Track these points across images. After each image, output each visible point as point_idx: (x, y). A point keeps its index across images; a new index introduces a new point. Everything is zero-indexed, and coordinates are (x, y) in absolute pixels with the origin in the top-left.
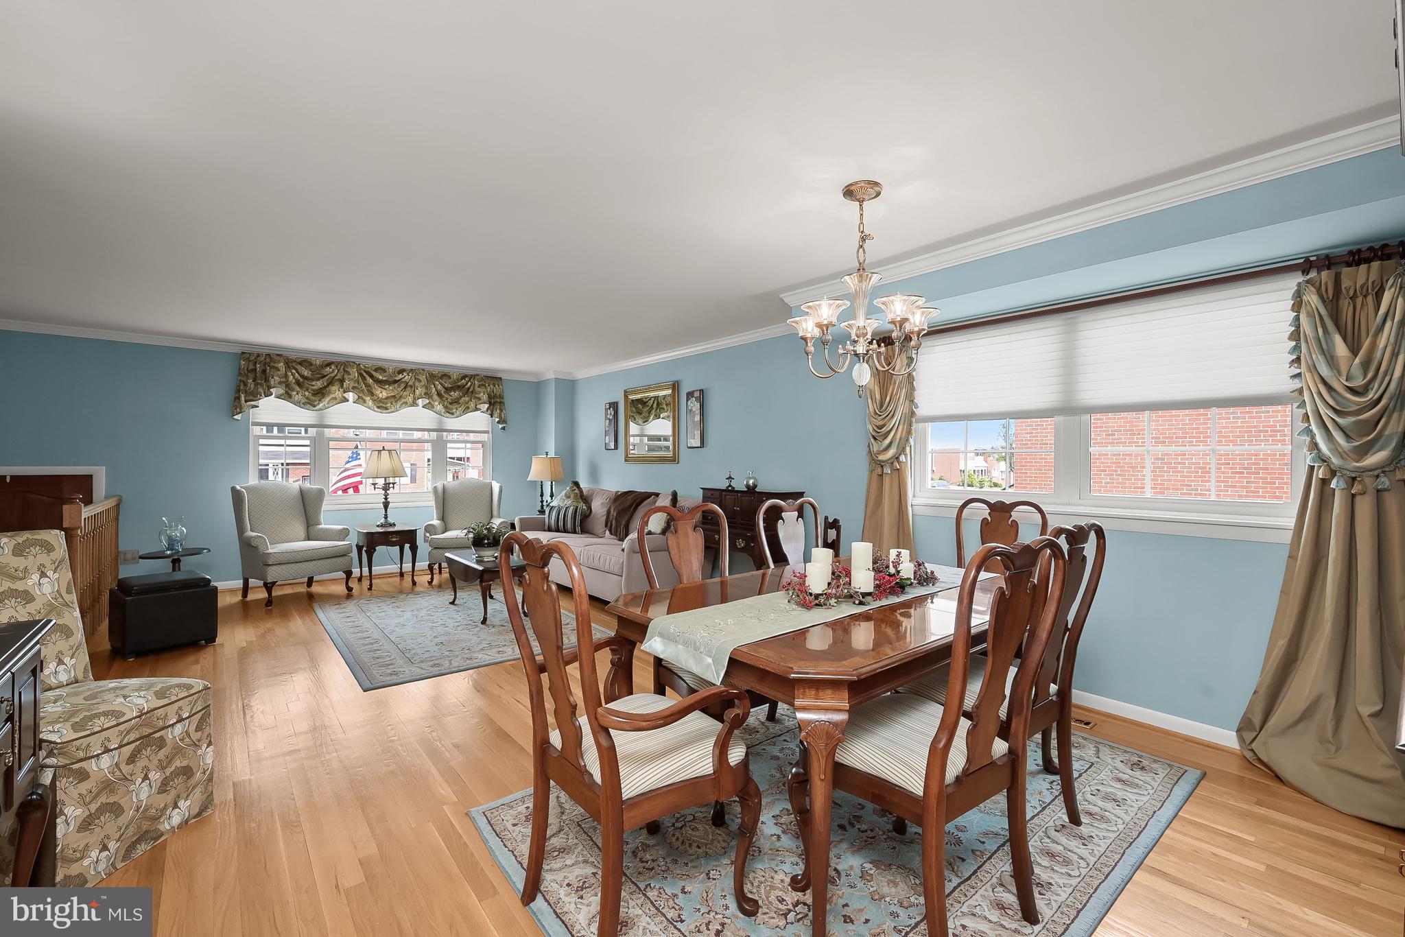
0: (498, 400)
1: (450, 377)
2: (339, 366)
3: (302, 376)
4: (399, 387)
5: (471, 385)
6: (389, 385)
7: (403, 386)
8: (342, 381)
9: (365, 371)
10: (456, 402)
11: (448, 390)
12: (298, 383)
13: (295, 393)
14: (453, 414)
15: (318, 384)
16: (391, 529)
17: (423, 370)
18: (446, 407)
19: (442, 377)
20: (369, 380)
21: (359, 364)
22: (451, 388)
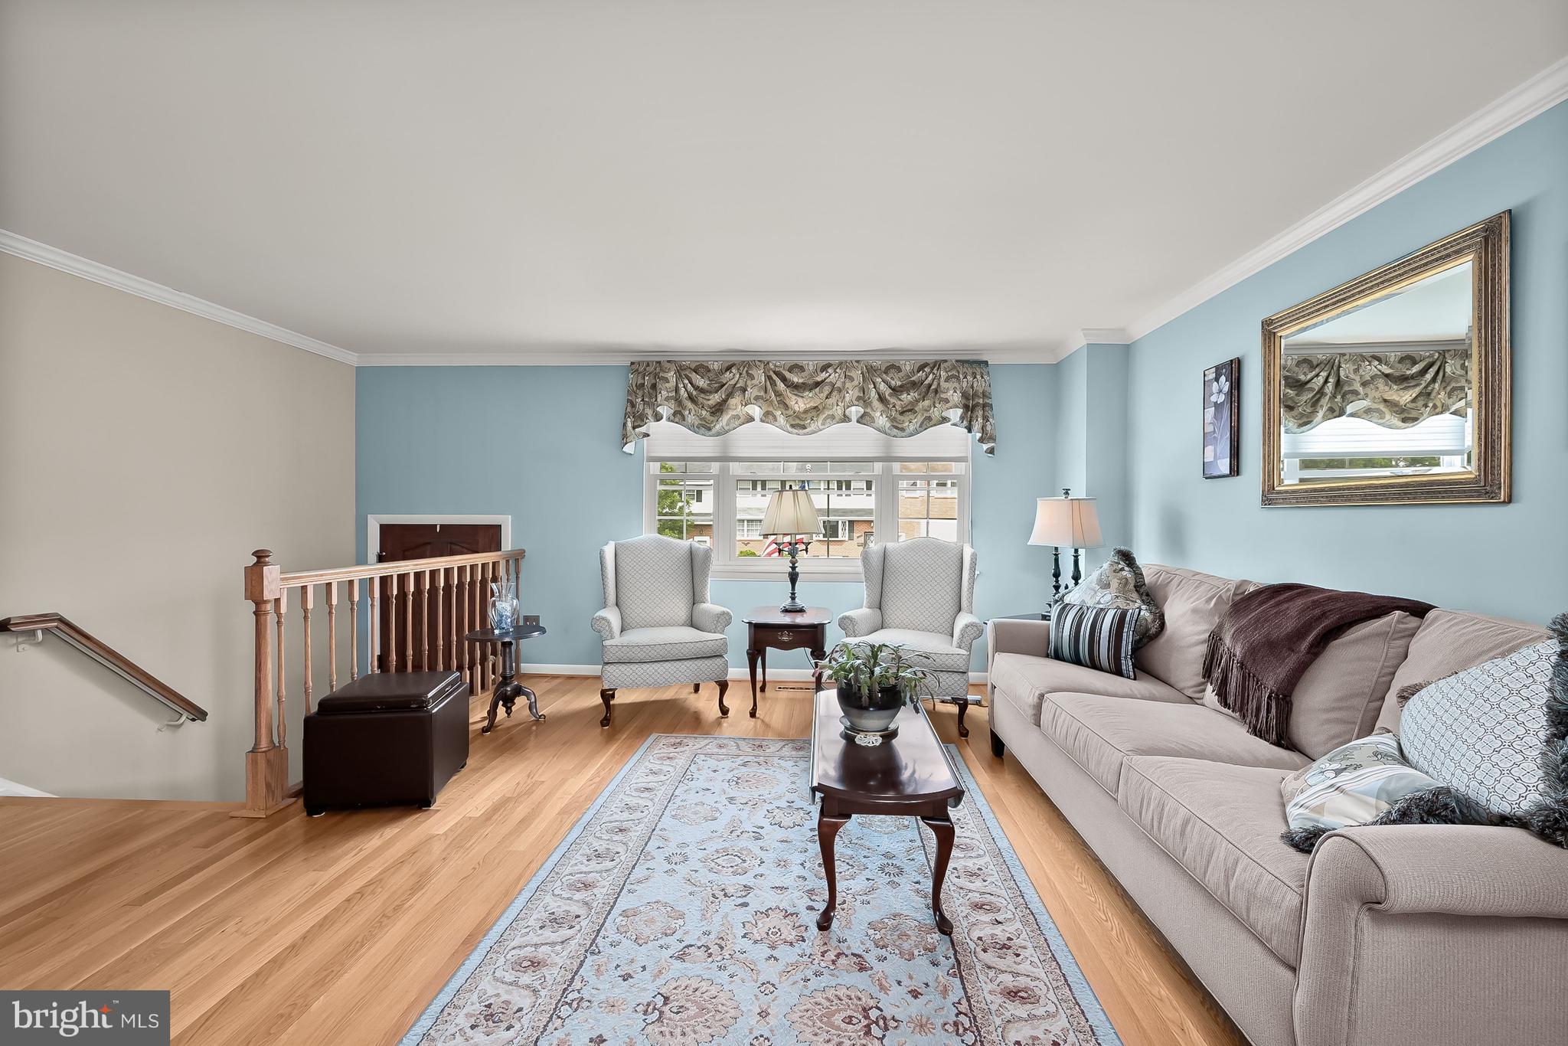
0: (981, 401)
1: (899, 369)
2: (741, 369)
3: (696, 388)
4: (821, 392)
5: (934, 380)
6: (810, 390)
7: (827, 389)
8: (744, 390)
9: (774, 372)
10: (909, 410)
11: (896, 391)
12: (691, 398)
13: (688, 412)
14: (903, 430)
15: (715, 398)
17: (858, 362)
18: (893, 420)
19: (886, 372)
20: (781, 386)
21: (768, 363)
22: (901, 386)
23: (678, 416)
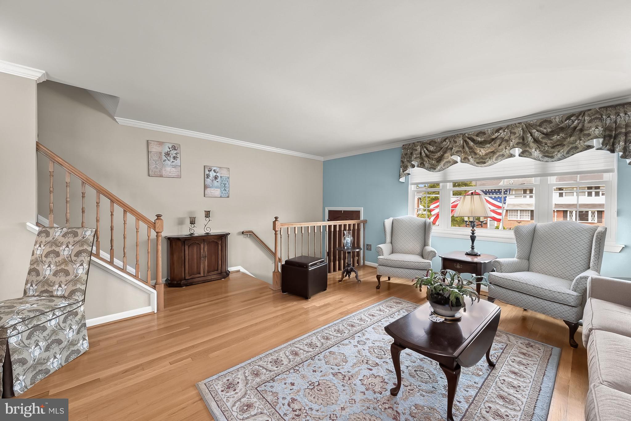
0: (623, 130)
1: (551, 122)
2: (451, 139)
3: (430, 151)
4: (495, 143)
6: (489, 143)
7: (499, 141)
8: (452, 149)
9: (468, 138)
10: (559, 145)
11: (547, 135)
12: (427, 156)
13: (426, 162)
14: (553, 157)
17: (519, 123)
18: (545, 152)
19: (540, 125)
20: (471, 144)
21: (465, 134)
22: (551, 132)
23: (422, 165)
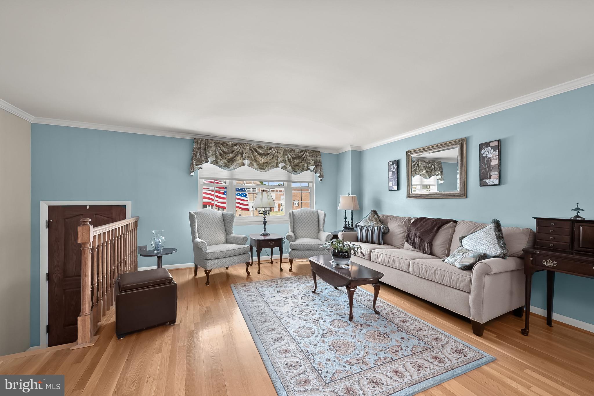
0: (319, 164)
1: (294, 151)
2: (241, 145)
3: (223, 151)
4: (269, 157)
5: (305, 156)
6: (265, 156)
7: (272, 156)
8: (242, 154)
9: (253, 148)
10: (297, 165)
11: (294, 158)
12: (221, 155)
13: (220, 160)
14: (296, 172)
15: (231, 156)
16: (268, 238)
17: (281, 147)
18: (293, 168)
19: (291, 151)
20: (256, 154)
21: (250, 145)
22: (295, 157)
23: (215, 163)
